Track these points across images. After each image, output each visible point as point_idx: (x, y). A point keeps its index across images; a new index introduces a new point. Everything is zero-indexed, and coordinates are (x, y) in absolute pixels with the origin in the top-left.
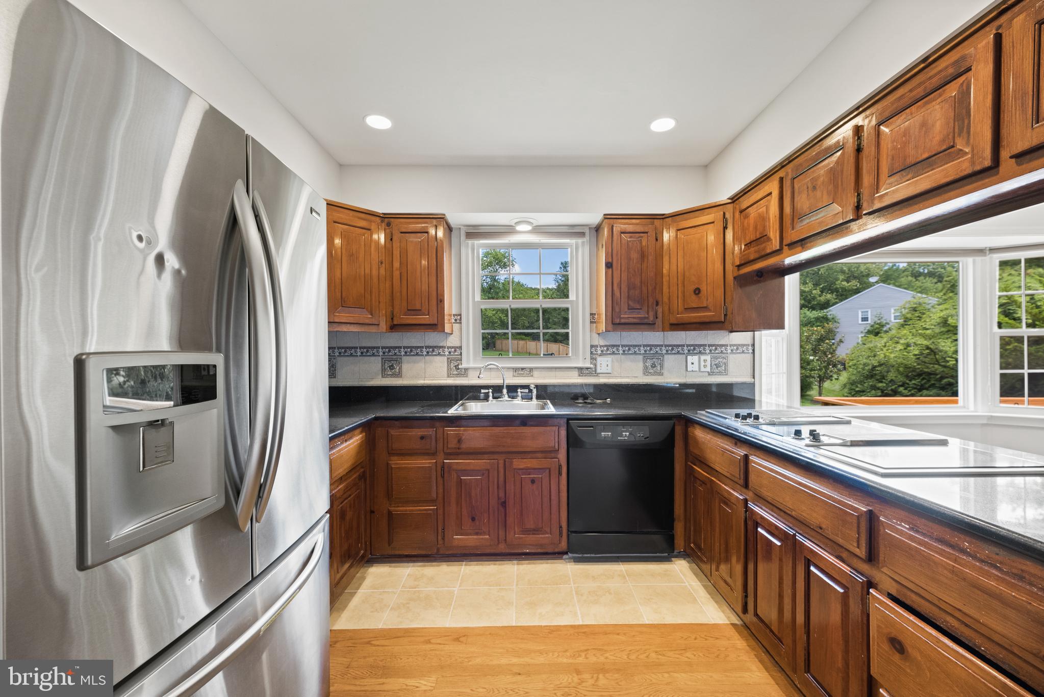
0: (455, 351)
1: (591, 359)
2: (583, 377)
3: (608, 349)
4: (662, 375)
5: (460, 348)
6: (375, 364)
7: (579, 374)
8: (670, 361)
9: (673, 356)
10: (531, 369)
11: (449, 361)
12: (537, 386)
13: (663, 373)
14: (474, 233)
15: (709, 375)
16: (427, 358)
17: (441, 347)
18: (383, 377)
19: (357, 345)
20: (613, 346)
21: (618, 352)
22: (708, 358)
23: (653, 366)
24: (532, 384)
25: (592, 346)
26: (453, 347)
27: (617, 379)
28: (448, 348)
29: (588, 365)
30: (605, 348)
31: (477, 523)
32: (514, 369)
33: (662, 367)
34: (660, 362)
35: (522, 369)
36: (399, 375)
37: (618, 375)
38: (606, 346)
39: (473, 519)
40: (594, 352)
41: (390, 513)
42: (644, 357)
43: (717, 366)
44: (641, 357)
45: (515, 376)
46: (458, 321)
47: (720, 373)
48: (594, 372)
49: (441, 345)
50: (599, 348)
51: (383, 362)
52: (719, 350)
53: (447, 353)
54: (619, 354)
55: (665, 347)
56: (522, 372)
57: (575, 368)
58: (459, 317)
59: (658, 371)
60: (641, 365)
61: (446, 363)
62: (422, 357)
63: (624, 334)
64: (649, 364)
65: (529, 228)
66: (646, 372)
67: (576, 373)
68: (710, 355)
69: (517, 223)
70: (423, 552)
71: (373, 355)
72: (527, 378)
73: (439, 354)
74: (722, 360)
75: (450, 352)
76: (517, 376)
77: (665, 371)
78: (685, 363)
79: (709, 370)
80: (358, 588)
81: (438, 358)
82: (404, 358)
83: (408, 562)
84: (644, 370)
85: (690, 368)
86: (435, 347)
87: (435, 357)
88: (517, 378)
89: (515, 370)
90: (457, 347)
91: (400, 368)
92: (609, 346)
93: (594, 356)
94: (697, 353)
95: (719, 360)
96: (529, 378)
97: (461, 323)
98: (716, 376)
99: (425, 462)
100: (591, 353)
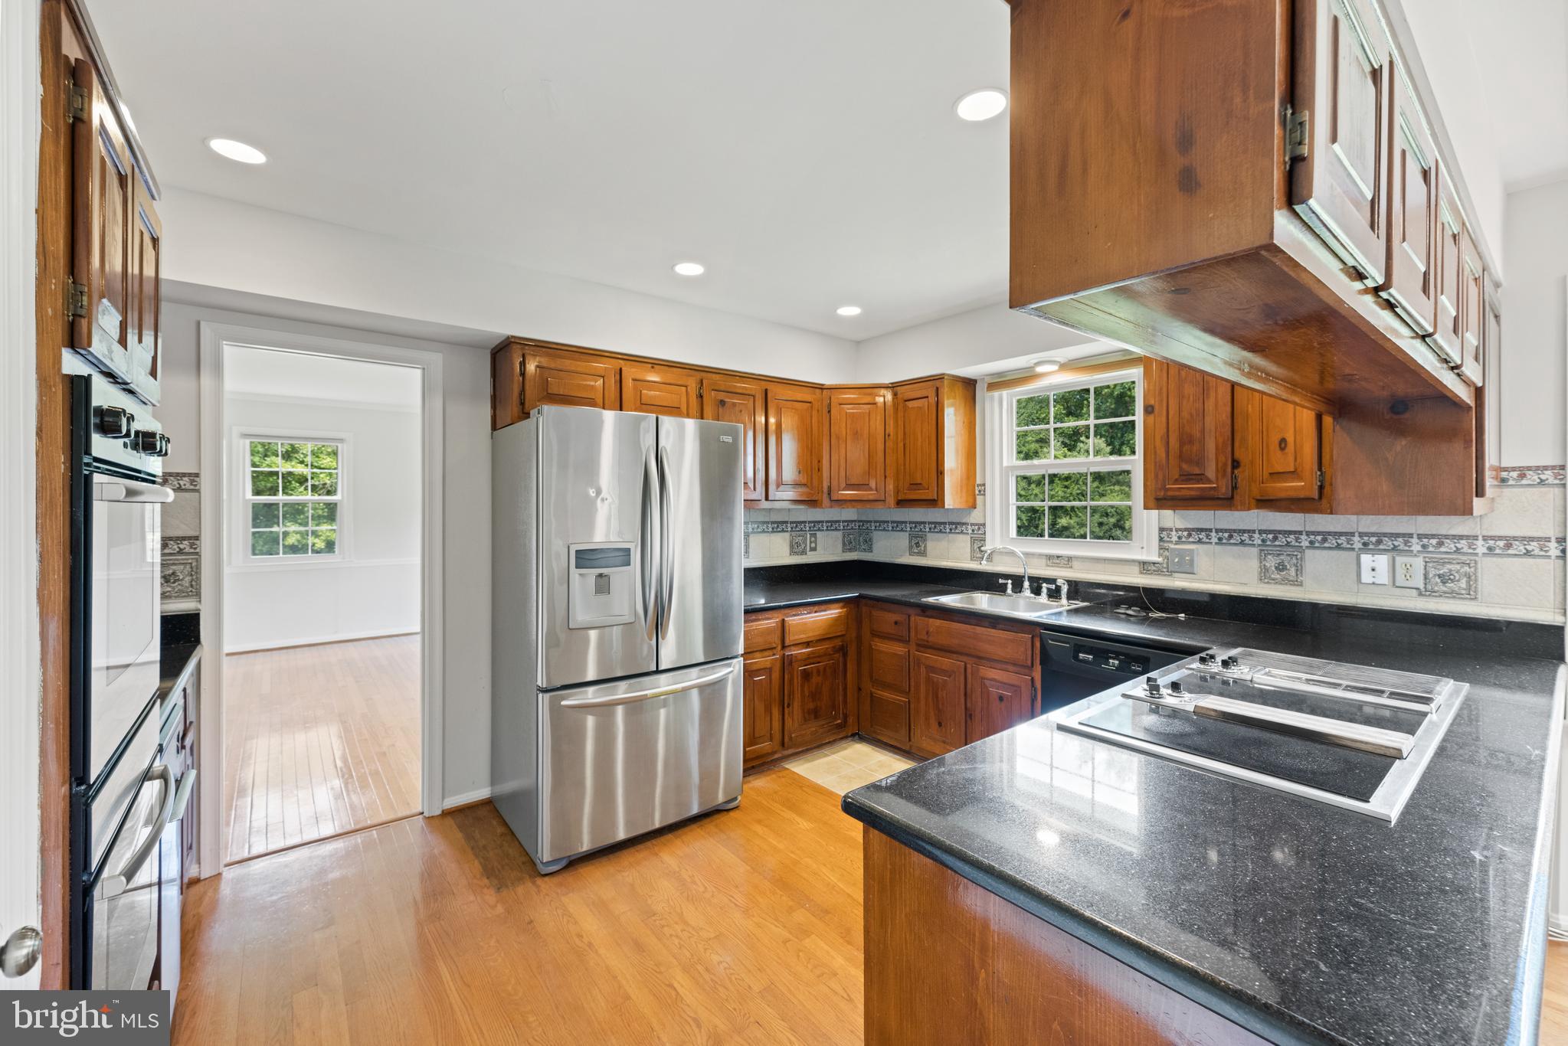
0: (979, 529)
1: (1160, 549)
2: (1149, 576)
3: (1190, 535)
4: (1301, 585)
5: (984, 525)
6: (902, 539)
7: (1140, 571)
8: (1316, 561)
9: (1325, 553)
10: (1070, 559)
11: (973, 541)
12: (1070, 582)
13: (1302, 582)
14: (999, 382)
15: (1420, 594)
16: (950, 535)
17: (964, 524)
18: (910, 555)
19: (889, 519)
20: (1201, 530)
21: (1208, 541)
22: (1418, 563)
23: (1280, 568)
24: (1061, 578)
25: (1161, 530)
26: (976, 525)
27: (1207, 583)
28: (972, 525)
29: (1155, 558)
30: (1185, 533)
31: (944, 729)
32: (1047, 556)
33: (1299, 570)
34: (1294, 561)
35: (1058, 557)
36: (923, 554)
37: (1208, 578)
38: (1186, 529)
39: (940, 724)
40: (1166, 539)
41: (871, 694)
42: (1261, 550)
43: (1444, 579)
44: (1255, 551)
45: (1049, 566)
46: (982, 492)
47: (1453, 595)
48: (1165, 570)
49: (964, 521)
50: (1174, 533)
51: (911, 537)
52: (1449, 546)
53: (970, 531)
54: (1211, 543)
55: (1307, 535)
56: (1058, 561)
57: (1133, 561)
58: (983, 488)
59: (1291, 578)
60: (1255, 564)
61: (969, 542)
62: (945, 535)
63: (1219, 513)
64: (1271, 562)
65: (1055, 368)
66: (1264, 575)
67: (1136, 569)
68: (1422, 555)
69: (1038, 364)
70: (899, 745)
71: (902, 530)
72: (1064, 569)
73: (962, 532)
74: (1458, 567)
75: (973, 531)
76: (1052, 566)
77: (1306, 578)
78: (1355, 567)
79: (1421, 586)
80: (834, 753)
81: (961, 536)
82: (929, 535)
83: (890, 751)
84: (1261, 573)
85: (1366, 577)
86: (958, 523)
87: (958, 535)
88: (1052, 568)
89: (1049, 557)
90: (981, 525)
91: (925, 547)
92: (1193, 530)
93: (1166, 545)
94: (1385, 550)
95: (1449, 566)
96: (1067, 570)
97: (984, 495)
98: (1441, 600)
99: (899, 649)
100: (1161, 539)
